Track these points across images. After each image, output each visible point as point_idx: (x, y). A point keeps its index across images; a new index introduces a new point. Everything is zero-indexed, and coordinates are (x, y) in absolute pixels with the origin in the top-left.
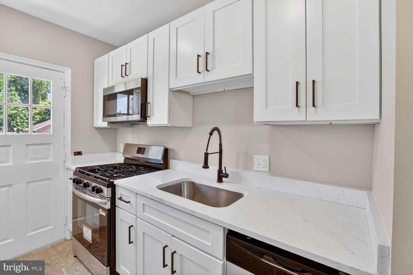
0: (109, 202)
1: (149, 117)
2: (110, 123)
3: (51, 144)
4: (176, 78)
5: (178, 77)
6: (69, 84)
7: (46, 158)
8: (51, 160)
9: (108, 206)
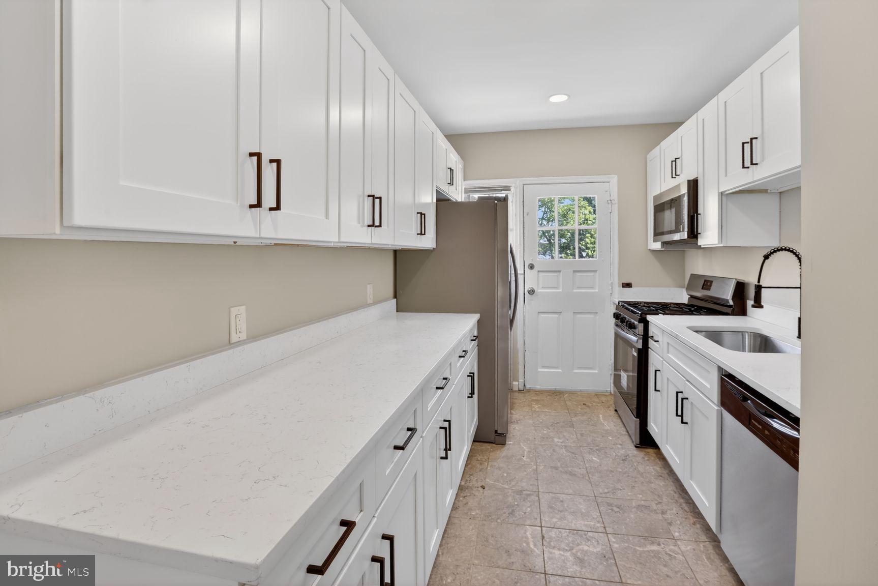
0: (641, 341)
1: (700, 234)
2: (664, 244)
3: (596, 271)
4: (726, 176)
5: (728, 175)
6: (615, 196)
7: (592, 288)
8: (597, 291)
9: (640, 346)
